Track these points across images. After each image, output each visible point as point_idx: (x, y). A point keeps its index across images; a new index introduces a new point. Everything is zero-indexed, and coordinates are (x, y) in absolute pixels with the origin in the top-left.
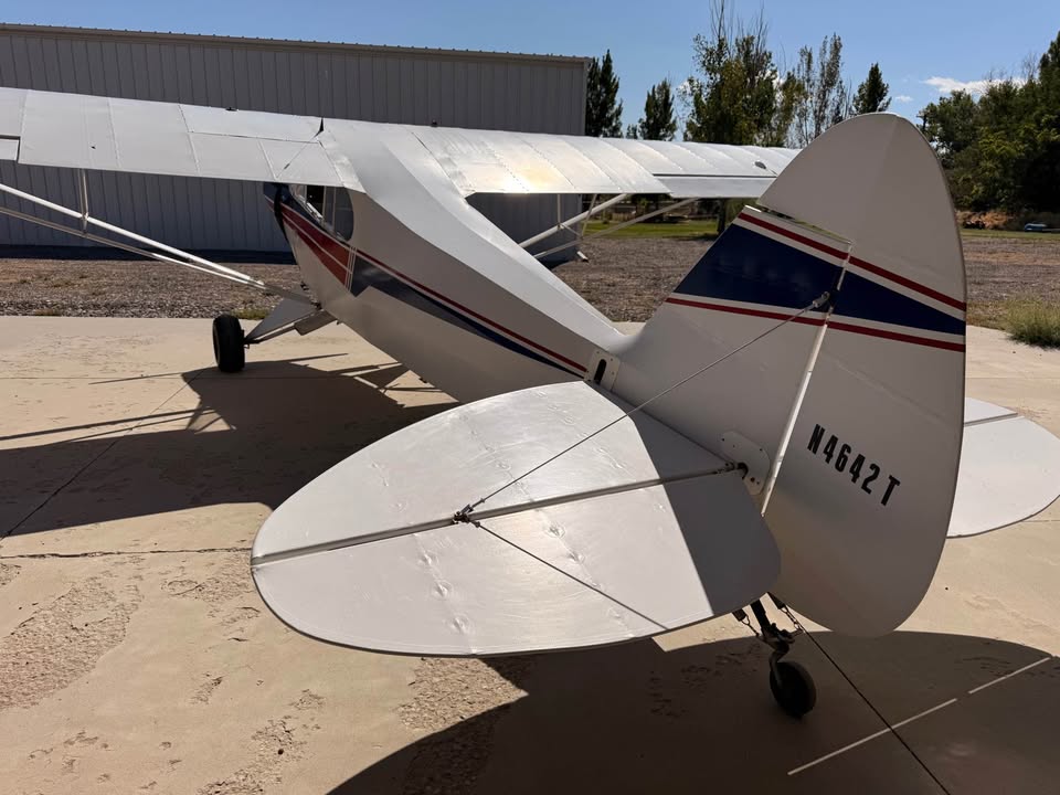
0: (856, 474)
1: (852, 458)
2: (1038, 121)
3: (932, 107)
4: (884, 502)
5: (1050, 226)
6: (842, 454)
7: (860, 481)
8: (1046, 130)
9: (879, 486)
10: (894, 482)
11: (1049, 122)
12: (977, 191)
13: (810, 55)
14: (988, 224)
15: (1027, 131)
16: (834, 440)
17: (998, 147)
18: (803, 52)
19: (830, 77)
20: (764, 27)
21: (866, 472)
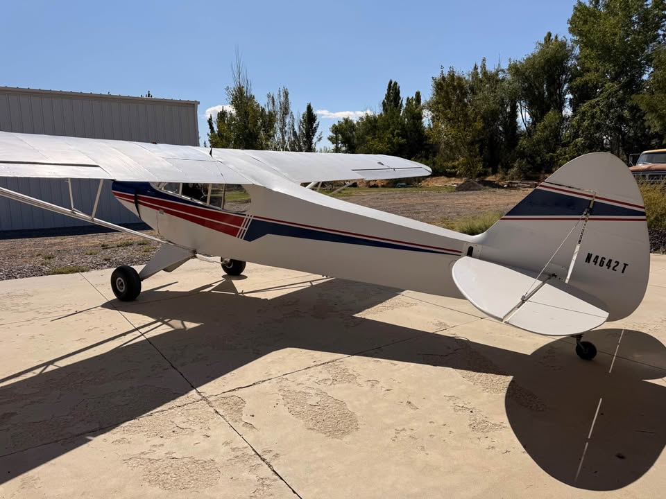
0: (609, 266)
1: (606, 261)
2: (393, 134)
3: (334, 126)
4: (623, 272)
5: (408, 184)
6: (602, 261)
7: (611, 268)
8: (397, 138)
9: (620, 267)
10: (626, 265)
11: (398, 133)
13: (273, 97)
14: (379, 185)
15: (388, 138)
16: (597, 257)
17: (377, 146)
18: (269, 96)
19: (286, 111)
20: (249, 83)
21: (613, 264)
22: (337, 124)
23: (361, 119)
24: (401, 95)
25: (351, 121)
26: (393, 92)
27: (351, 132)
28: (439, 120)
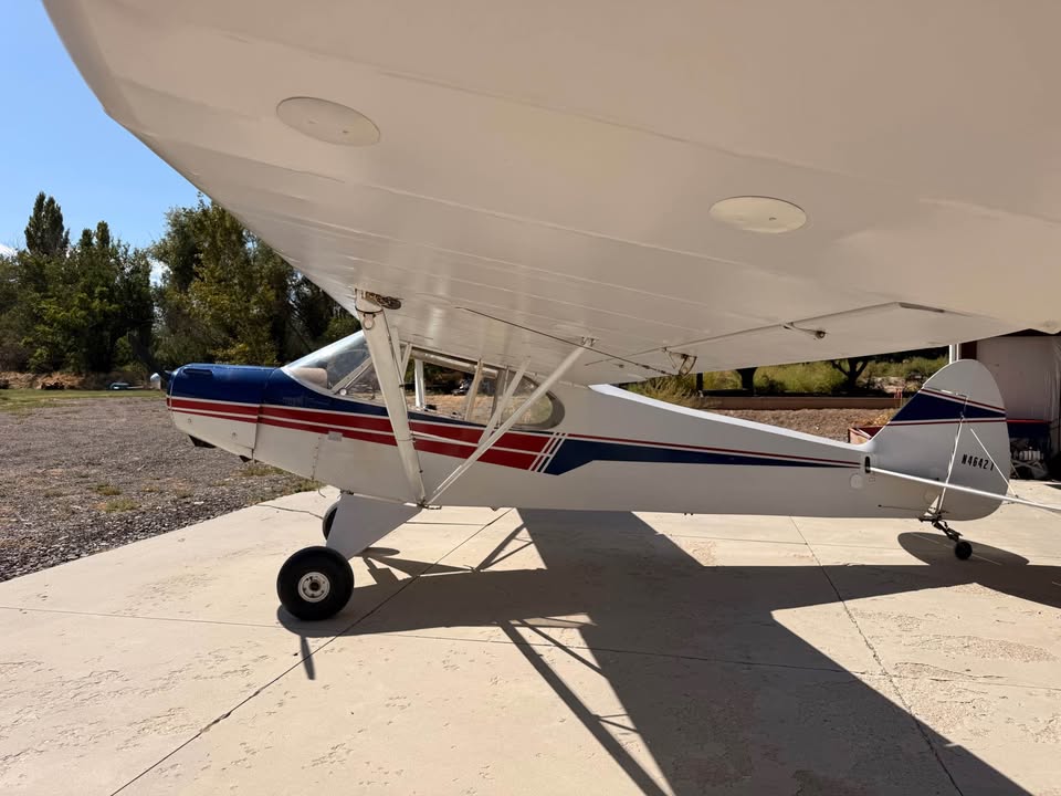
0: (980, 465)
1: (978, 461)
4: (991, 470)
6: (975, 461)
9: (989, 465)
12: (41, 355)
16: (971, 458)
21: (984, 463)
26: (48, 216)
28: (203, 280)
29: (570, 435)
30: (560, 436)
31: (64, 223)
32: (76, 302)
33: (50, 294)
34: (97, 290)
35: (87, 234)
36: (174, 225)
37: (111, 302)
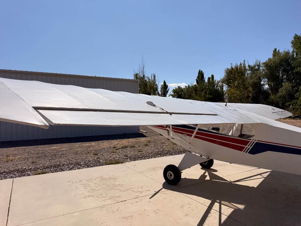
22: (175, 89)
23: (186, 87)
24: (205, 76)
25: (181, 88)
26: (201, 75)
27: (181, 92)
28: (231, 87)
29: (258, 141)
30: (254, 141)
31: (204, 76)
32: (203, 96)
33: (198, 94)
34: (207, 92)
35: (209, 78)
36: (226, 73)
37: (211, 95)
